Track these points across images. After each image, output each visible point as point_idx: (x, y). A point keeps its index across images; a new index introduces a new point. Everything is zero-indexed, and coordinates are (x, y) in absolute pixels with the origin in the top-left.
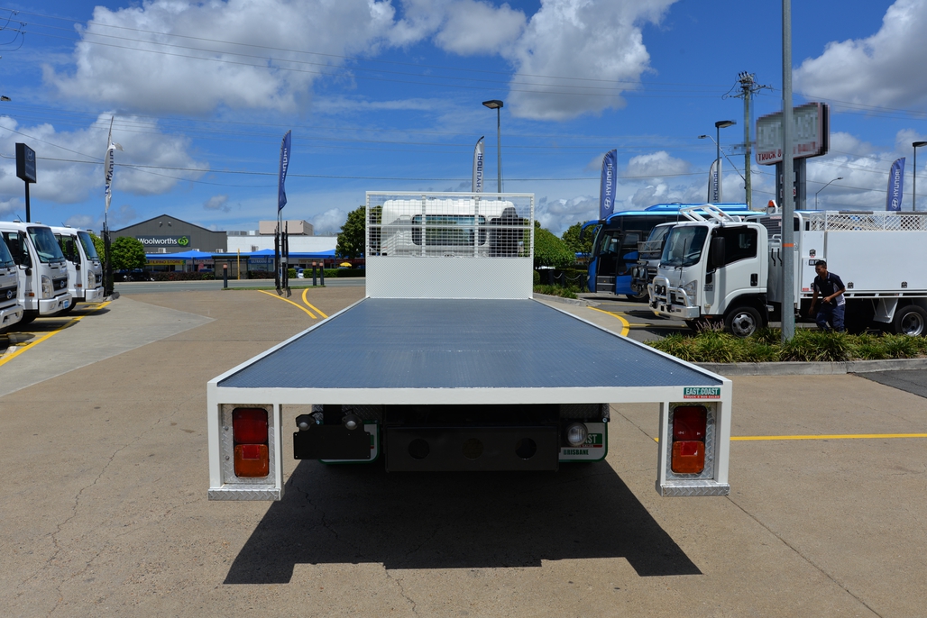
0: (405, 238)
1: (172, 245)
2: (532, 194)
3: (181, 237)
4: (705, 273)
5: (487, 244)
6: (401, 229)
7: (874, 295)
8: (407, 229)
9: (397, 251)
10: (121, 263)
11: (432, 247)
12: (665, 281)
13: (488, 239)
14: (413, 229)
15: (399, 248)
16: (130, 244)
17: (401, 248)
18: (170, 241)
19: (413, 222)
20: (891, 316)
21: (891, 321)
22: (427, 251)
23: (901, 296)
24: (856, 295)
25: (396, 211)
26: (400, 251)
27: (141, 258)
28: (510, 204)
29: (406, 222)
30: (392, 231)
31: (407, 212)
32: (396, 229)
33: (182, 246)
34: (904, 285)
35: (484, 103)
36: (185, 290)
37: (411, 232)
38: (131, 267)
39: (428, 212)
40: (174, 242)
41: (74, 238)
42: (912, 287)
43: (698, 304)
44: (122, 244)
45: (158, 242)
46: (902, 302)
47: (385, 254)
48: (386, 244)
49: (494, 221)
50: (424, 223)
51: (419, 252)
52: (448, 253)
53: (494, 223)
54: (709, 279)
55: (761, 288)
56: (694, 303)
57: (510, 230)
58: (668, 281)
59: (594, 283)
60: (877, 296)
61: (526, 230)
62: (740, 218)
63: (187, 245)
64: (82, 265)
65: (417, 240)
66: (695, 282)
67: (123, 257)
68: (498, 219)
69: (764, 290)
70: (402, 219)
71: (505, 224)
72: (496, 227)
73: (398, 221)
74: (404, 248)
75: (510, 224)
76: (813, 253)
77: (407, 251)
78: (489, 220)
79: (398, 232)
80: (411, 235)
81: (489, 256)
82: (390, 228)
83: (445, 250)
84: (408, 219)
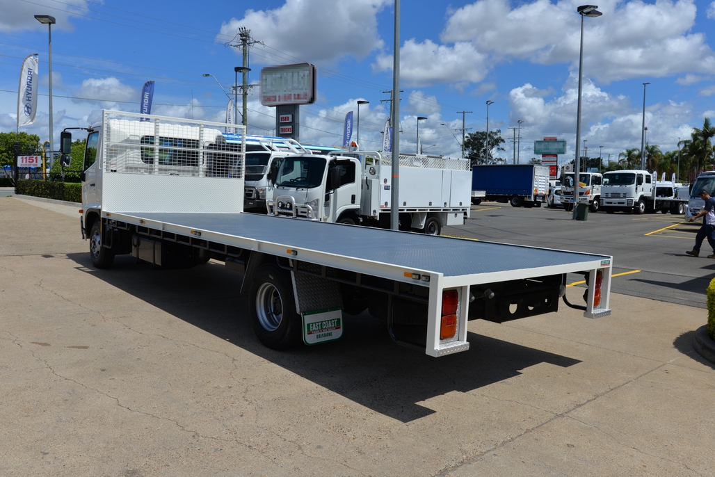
0: (135, 156)
4: (324, 194)
6: (132, 148)
7: (415, 210)
8: (137, 148)
9: (127, 168)
11: (164, 167)
12: (291, 199)
14: (142, 149)
15: (129, 165)
17: (131, 166)
19: (142, 142)
20: (423, 224)
21: (423, 227)
22: (160, 170)
23: (429, 211)
24: (407, 210)
25: (122, 130)
26: (130, 169)
28: (218, 132)
29: (137, 141)
31: (137, 133)
32: (127, 147)
34: (430, 204)
35: (36, 17)
37: (140, 151)
39: (162, 134)
42: (435, 205)
43: (320, 217)
46: (429, 215)
47: (114, 171)
48: (117, 162)
49: (211, 146)
50: (157, 144)
51: (151, 171)
52: (172, 172)
53: (211, 148)
54: (327, 198)
55: (357, 206)
56: (316, 215)
57: (223, 155)
58: (293, 199)
60: (417, 211)
61: (240, 156)
62: (311, 151)
65: (148, 159)
66: (317, 200)
68: (215, 145)
69: (358, 206)
70: (132, 138)
71: (215, 148)
72: (213, 151)
73: (128, 140)
74: (135, 166)
75: (224, 149)
76: (385, 181)
77: (136, 168)
78: (207, 144)
79: (128, 150)
80: (140, 154)
81: (207, 175)
82: (121, 147)
83: (171, 170)
84: (139, 139)
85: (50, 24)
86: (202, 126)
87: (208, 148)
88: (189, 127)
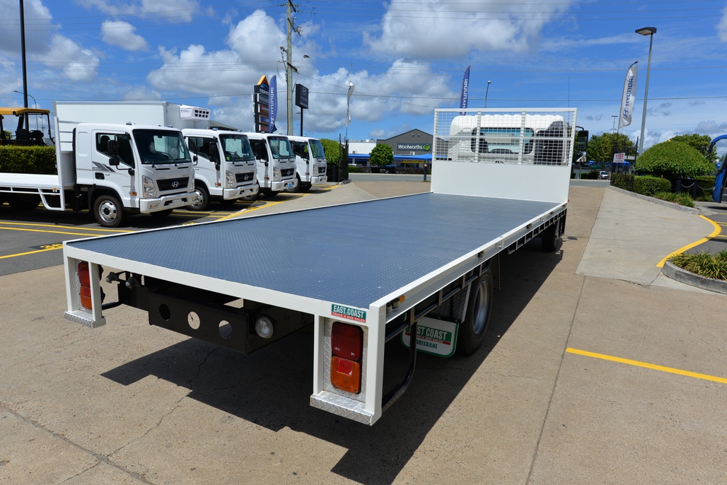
0: (464, 147)
1: (419, 150)
2: (575, 109)
3: (425, 144)
5: (533, 154)
6: (464, 140)
8: (468, 139)
9: (459, 157)
10: (378, 161)
11: (483, 155)
13: (534, 149)
14: (472, 139)
15: (461, 155)
16: (384, 149)
18: (418, 147)
22: (482, 158)
25: (460, 125)
26: (462, 157)
27: (391, 158)
28: (559, 118)
29: (468, 133)
30: (455, 141)
31: (469, 126)
32: (459, 139)
33: (425, 150)
35: (637, 31)
36: (402, 180)
37: (470, 141)
38: (384, 163)
40: (421, 147)
41: (306, 143)
44: (379, 149)
45: (411, 147)
47: (450, 159)
48: (453, 152)
49: (541, 133)
50: (478, 135)
52: (497, 160)
53: (542, 135)
57: (556, 142)
59: (719, 194)
63: (429, 150)
64: (310, 161)
65: (473, 148)
67: (379, 157)
68: (546, 132)
70: (464, 131)
71: (546, 135)
72: (544, 138)
73: (461, 133)
74: (465, 155)
77: (467, 157)
78: (536, 132)
79: (461, 141)
80: (470, 144)
81: (535, 163)
82: (455, 139)
83: (497, 158)
84: (470, 131)
85: (652, 34)
86: (524, 113)
87: (538, 135)
88: (538, 116)
